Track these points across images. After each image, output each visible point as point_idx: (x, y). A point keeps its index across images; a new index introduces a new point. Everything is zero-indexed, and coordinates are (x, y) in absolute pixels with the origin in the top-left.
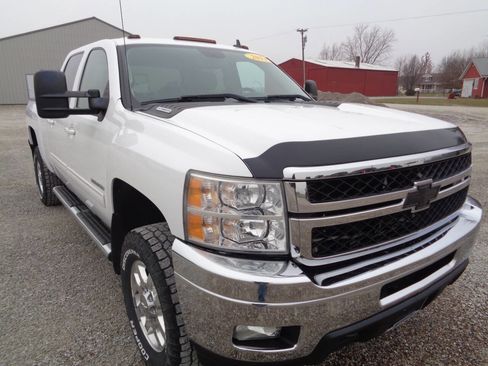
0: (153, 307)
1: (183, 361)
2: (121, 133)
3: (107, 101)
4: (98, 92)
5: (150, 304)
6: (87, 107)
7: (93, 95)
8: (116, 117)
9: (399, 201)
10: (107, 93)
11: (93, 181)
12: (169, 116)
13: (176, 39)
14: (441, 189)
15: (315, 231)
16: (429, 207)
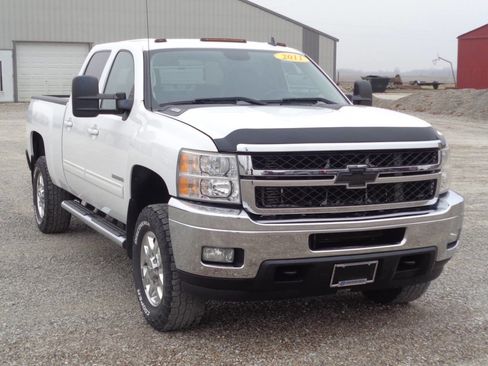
0: (157, 268)
1: (174, 299)
2: (142, 130)
3: (131, 103)
4: (125, 95)
5: (154, 266)
6: (114, 107)
7: (120, 97)
8: (138, 116)
9: (332, 177)
10: (132, 96)
11: (114, 177)
12: (178, 114)
13: (203, 40)
14: (381, 176)
15: (258, 190)
16: (365, 187)
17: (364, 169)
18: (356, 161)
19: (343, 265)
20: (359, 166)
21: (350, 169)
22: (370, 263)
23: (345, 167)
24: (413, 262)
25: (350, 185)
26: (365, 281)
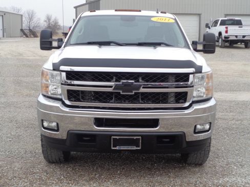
7: (59, 40)
9: (112, 87)
13: (116, 10)
14: (143, 88)
15: (69, 91)
16: (133, 94)
17: (132, 83)
18: (128, 79)
19: (117, 137)
20: (129, 81)
21: (123, 83)
22: (135, 138)
23: (120, 82)
24: (168, 140)
25: (122, 92)
26: (135, 148)
